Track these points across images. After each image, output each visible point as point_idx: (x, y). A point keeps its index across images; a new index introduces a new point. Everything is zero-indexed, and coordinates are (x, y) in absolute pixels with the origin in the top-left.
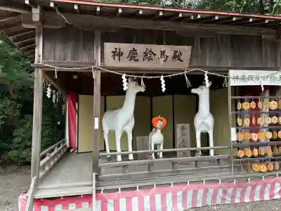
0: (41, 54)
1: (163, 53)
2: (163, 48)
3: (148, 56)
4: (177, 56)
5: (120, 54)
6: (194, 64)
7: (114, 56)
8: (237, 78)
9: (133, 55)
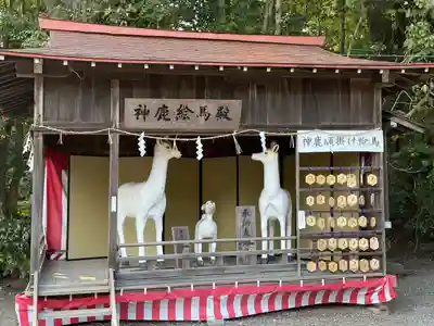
0: (41, 113)
1: (203, 110)
2: (203, 103)
3: (182, 113)
4: (222, 113)
5: (146, 113)
6: (248, 123)
7: (138, 114)
8: (309, 141)
9: (163, 113)
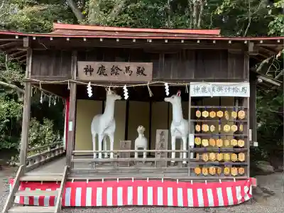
0: (30, 71)
1: (128, 69)
2: (128, 64)
3: (115, 71)
4: (140, 71)
5: (91, 71)
7: (86, 71)
9: (102, 71)
